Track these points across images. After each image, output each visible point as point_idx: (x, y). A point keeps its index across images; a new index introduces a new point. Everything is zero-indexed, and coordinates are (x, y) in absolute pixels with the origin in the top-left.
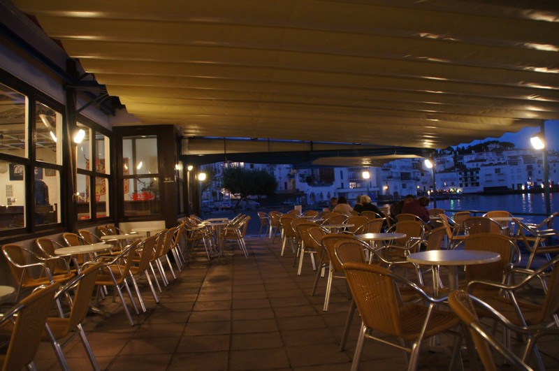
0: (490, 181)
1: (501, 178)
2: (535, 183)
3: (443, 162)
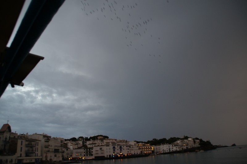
0: (98, 153)
1: (102, 152)
2: (116, 154)
3: (77, 144)
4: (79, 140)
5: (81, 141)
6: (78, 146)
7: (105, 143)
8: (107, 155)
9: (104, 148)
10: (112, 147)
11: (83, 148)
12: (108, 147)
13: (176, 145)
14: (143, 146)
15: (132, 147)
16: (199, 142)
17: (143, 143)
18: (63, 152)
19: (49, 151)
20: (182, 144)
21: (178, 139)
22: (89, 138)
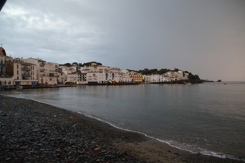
0: (91, 79)
1: (95, 78)
2: (109, 81)
3: (71, 70)
4: (73, 65)
5: (75, 67)
6: (72, 71)
7: (98, 70)
8: (100, 81)
9: (97, 74)
10: (105, 74)
11: (77, 73)
12: (101, 74)
13: (166, 76)
14: (135, 74)
15: (124, 74)
16: (188, 76)
17: (135, 72)
18: (58, 76)
19: (44, 75)
20: (172, 76)
21: (169, 71)
22: (83, 64)
